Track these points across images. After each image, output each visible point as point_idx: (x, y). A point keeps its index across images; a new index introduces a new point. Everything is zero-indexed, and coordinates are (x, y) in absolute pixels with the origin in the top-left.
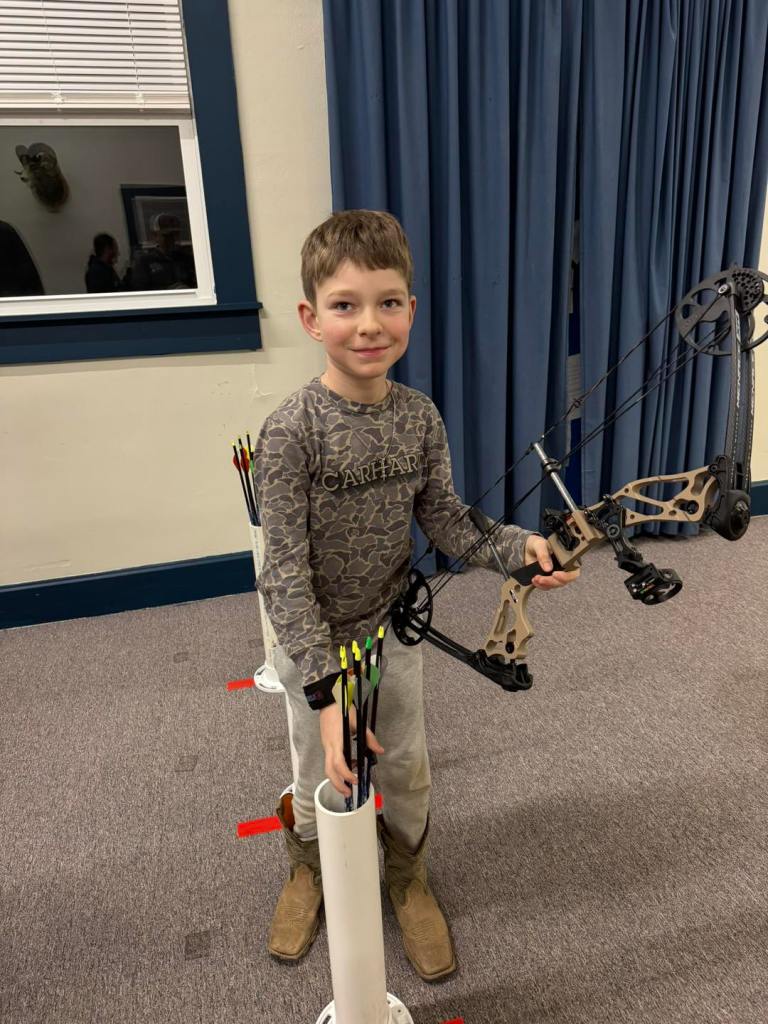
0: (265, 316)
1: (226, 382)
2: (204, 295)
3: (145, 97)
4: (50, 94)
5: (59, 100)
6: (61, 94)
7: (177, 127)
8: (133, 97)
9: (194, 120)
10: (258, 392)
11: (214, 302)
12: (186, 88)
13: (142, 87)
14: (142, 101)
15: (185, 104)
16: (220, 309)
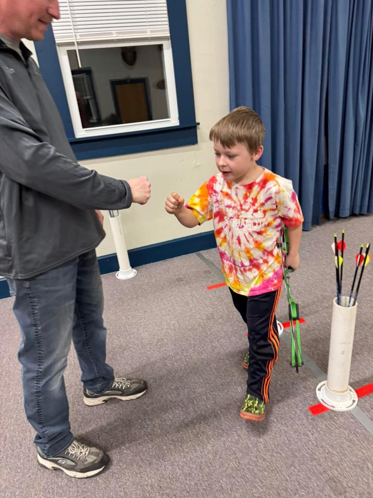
0: (199, 129)
1: (183, 160)
2: (173, 121)
3: (151, 32)
4: (111, 33)
5: (115, 35)
6: (116, 33)
7: (162, 45)
8: (146, 32)
9: (170, 41)
10: (195, 164)
11: (178, 124)
12: (167, 26)
13: (150, 27)
14: (150, 34)
15: (167, 34)
16: (180, 127)
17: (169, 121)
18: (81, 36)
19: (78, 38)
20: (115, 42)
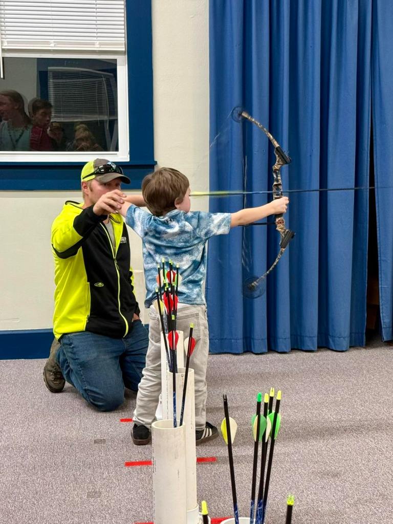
2: (122, 155)
3: (100, 44)
4: (48, 42)
5: (52, 45)
6: (54, 42)
7: (116, 60)
8: (94, 44)
9: (126, 56)
11: (128, 160)
12: (123, 39)
13: (98, 38)
14: (98, 46)
15: (123, 48)
16: (130, 164)
17: (116, 154)
18: (8, 42)
19: (5, 44)
20: (52, 52)
